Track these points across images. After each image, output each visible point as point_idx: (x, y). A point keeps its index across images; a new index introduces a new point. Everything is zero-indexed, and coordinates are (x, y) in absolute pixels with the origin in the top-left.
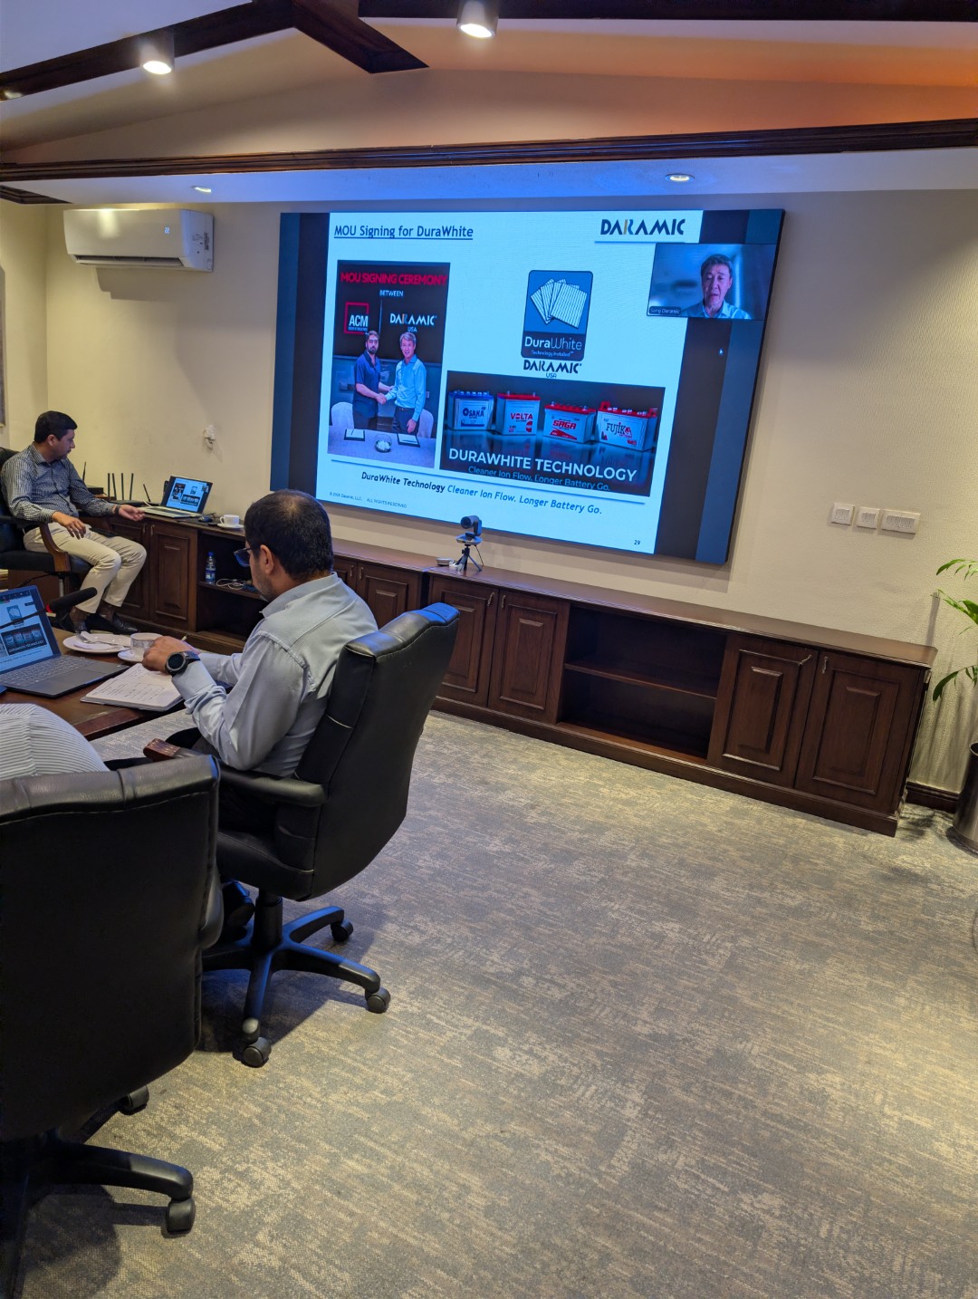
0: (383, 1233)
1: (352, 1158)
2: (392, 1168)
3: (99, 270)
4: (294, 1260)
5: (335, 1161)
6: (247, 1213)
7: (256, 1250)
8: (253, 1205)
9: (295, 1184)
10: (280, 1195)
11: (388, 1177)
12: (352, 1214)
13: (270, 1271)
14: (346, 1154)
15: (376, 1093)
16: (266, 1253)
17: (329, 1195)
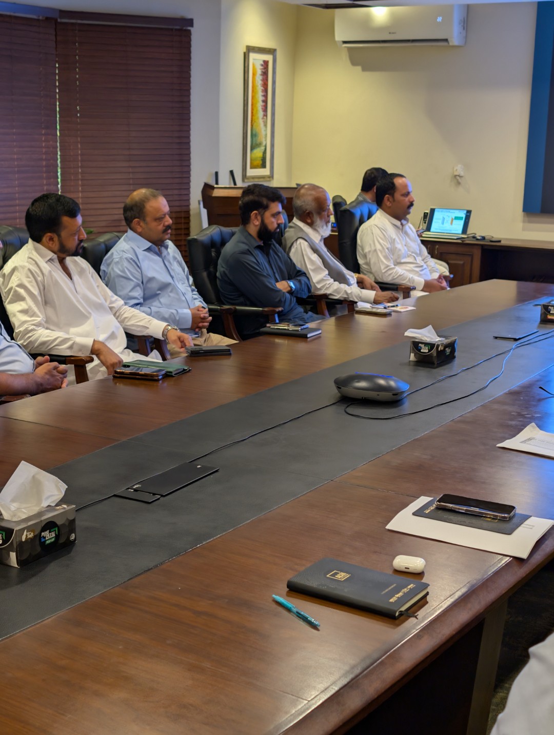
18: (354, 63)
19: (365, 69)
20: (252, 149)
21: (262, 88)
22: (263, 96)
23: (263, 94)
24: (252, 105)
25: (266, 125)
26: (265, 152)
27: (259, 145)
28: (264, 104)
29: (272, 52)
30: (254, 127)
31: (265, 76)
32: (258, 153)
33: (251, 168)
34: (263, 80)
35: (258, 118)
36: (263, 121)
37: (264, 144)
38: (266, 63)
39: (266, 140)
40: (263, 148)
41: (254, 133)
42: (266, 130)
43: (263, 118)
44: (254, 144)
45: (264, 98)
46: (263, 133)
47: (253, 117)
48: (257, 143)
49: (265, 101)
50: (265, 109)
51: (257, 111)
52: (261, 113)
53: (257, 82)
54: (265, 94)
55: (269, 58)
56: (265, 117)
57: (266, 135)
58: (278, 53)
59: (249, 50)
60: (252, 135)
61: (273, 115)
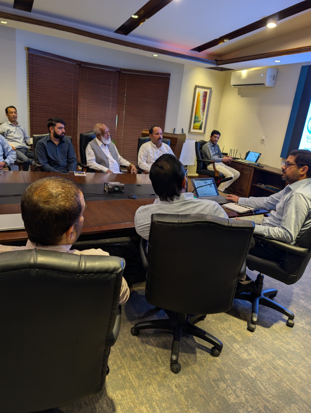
0: (287, 385)
1: (280, 361)
2: (293, 369)
3: (239, 89)
4: (258, 378)
5: (274, 359)
6: (246, 360)
7: (248, 371)
8: (248, 359)
9: (261, 359)
10: (256, 360)
11: (291, 371)
12: (278, 375)
13: (251, 378)
14: (278, 359)
15: (290, 346)
16: (250, 372)
17: (271, 367)
18: (239, 94)
19: (242, 97)
20: (195, 122)
21: (203, 101)
22: (203, 104)
23: (203, 103)
24: (196, 107)
25: (203, 115)
26: (202, 124)
27: (199, 121)
28: (203, 107)
29: (210, 89)
30: (197, 115)
31: (205, 97)
32: (198, 124)
33: (194, 129)
34: (203, 98)
35: (199, 112)
36: (202, 113)
37: (202, 121)
38: (206, 93)
39: (203, 120)
40: (201, 123)
41: (196, 116)
45: (203, 105)
47: (197, 111)
48: (198, 120)
49: (204, 106)
50: (204, 109)
51: (199, 109)
52: (201, 110)
53: (200, 99)
54: (204, 103)
55: (208, 91)
56: (203, 112)
57: (203, 118)
58: (213, 89)
59: (196, 87)
60: (195, 117)
61: (208, 111)
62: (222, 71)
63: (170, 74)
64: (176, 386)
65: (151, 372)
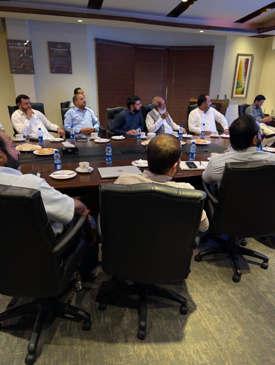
21: (245, 68)
22: (244, 70)
24: (239, 73)
25: (245, 80)
26: (244, 89)
28: (245, 73)
29: (251, 55)
30: (239, 81)
31: (247, 64)
32: (240, 90)
33: (236, 94)
34: (245, 65)
35: (241, 78)
36: (244, 79)
38: (247, 60)
39: (245, 85)
41: (239, 83)
42: (245, 82)
43: (244, 78)
44: (238, 87)
46: (243, 83)
47: (239, 78)
48: (240, 86)
50: (245, 75)
51: (241, 75)
52: (243, 76)
53: (242, 66)
54: (246, 70)
55: (250, 58)
57: (245, 84)
58: (254, 56)
59: (239, 55)
60: (237, 83)
61: (249, 77)
62: (263, 38)
63: (214, 46)
64: (232, 293)
65: (211, 283)
